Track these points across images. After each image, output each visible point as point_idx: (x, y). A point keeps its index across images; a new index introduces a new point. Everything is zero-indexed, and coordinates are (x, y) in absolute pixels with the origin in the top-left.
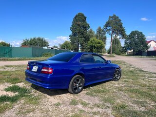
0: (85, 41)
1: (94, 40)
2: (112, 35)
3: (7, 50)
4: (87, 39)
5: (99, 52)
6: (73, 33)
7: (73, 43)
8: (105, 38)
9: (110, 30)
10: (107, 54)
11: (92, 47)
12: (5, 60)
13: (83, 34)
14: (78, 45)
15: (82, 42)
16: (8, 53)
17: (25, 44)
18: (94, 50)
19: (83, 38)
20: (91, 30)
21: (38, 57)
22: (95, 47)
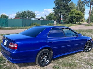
0: (66, 12)
1: (74, 12)
2: (90, 7)
3: (4, 21)
4: (68, 10)
5: (78, 21)
6: (56, 6)
7: (56, 14)
8: (84, 9)
9: (89, 2)
10: (85, 23)
11: (72, 18)
12: (2, 29)
13: (65, 7)
14: (61, 16)
15: (63, 13)
16: (5, 24)
17: (18, 16)
18: (74, 20)
19: (65, 10)
20: (72, 3)
21: (27, 26)
22: (75, 18)
